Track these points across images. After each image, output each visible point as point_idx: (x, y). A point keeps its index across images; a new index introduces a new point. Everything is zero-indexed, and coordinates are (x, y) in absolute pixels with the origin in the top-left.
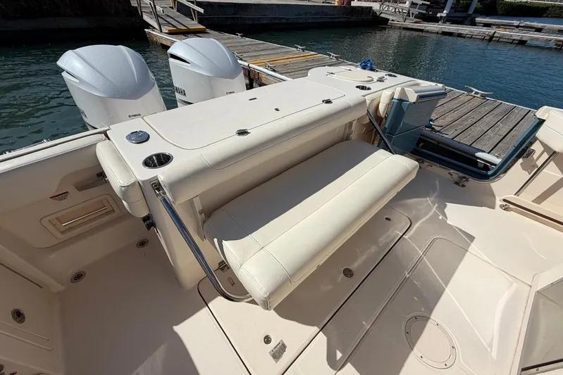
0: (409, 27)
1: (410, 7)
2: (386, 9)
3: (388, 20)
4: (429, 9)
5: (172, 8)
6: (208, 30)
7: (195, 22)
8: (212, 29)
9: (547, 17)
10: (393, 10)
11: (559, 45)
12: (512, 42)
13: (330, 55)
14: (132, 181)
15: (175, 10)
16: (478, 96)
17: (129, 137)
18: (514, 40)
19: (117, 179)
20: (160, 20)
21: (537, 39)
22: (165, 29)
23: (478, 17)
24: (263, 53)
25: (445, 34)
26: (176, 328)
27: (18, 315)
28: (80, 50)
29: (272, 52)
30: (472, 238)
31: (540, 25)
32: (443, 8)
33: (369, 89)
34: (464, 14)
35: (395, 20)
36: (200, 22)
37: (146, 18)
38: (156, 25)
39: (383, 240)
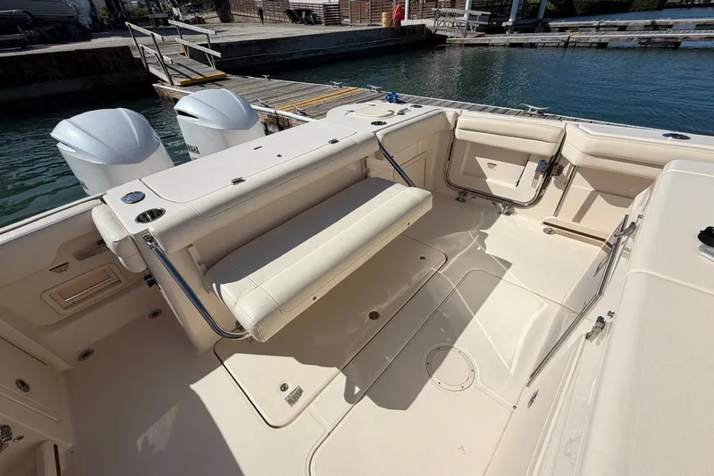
0: (471, 42)
1: (469, 19)
2: (442, 24)
3: (447, 37)
4: (492, 19)
5: (183, 54)
6: (229, 76)
7: (213, 68)
8: (233, 74)
9: (634, 11)
10: (451, 25)
11: (643, 43)
12: (591, 46)
13: (371, 88)
14: (125, 236)
15: (187, 57)
16: (535, 113)
17: (124, 199)
18: (592, 43)
19: (110, 236)
20: (169, 70)
21: (618, 39)
22: (177, 82)
23: (551, 21)
24: (293, 95)
25: (513, 45)
26: (193, 387)
27: (22, 385)
28: (76, 119)
29: (305, 93)
30: (508, 265)
31: (622, 22)
32: (508, 16)
33: (385, 123)
34: (534, 20)
35: (455, 36)
36: (218, 68)
37: (153, 70)
38: (165, 78)
39: (415, 278)
